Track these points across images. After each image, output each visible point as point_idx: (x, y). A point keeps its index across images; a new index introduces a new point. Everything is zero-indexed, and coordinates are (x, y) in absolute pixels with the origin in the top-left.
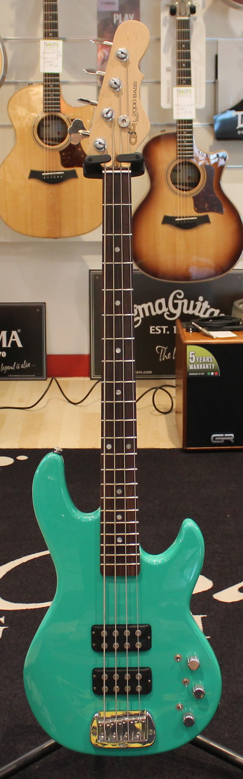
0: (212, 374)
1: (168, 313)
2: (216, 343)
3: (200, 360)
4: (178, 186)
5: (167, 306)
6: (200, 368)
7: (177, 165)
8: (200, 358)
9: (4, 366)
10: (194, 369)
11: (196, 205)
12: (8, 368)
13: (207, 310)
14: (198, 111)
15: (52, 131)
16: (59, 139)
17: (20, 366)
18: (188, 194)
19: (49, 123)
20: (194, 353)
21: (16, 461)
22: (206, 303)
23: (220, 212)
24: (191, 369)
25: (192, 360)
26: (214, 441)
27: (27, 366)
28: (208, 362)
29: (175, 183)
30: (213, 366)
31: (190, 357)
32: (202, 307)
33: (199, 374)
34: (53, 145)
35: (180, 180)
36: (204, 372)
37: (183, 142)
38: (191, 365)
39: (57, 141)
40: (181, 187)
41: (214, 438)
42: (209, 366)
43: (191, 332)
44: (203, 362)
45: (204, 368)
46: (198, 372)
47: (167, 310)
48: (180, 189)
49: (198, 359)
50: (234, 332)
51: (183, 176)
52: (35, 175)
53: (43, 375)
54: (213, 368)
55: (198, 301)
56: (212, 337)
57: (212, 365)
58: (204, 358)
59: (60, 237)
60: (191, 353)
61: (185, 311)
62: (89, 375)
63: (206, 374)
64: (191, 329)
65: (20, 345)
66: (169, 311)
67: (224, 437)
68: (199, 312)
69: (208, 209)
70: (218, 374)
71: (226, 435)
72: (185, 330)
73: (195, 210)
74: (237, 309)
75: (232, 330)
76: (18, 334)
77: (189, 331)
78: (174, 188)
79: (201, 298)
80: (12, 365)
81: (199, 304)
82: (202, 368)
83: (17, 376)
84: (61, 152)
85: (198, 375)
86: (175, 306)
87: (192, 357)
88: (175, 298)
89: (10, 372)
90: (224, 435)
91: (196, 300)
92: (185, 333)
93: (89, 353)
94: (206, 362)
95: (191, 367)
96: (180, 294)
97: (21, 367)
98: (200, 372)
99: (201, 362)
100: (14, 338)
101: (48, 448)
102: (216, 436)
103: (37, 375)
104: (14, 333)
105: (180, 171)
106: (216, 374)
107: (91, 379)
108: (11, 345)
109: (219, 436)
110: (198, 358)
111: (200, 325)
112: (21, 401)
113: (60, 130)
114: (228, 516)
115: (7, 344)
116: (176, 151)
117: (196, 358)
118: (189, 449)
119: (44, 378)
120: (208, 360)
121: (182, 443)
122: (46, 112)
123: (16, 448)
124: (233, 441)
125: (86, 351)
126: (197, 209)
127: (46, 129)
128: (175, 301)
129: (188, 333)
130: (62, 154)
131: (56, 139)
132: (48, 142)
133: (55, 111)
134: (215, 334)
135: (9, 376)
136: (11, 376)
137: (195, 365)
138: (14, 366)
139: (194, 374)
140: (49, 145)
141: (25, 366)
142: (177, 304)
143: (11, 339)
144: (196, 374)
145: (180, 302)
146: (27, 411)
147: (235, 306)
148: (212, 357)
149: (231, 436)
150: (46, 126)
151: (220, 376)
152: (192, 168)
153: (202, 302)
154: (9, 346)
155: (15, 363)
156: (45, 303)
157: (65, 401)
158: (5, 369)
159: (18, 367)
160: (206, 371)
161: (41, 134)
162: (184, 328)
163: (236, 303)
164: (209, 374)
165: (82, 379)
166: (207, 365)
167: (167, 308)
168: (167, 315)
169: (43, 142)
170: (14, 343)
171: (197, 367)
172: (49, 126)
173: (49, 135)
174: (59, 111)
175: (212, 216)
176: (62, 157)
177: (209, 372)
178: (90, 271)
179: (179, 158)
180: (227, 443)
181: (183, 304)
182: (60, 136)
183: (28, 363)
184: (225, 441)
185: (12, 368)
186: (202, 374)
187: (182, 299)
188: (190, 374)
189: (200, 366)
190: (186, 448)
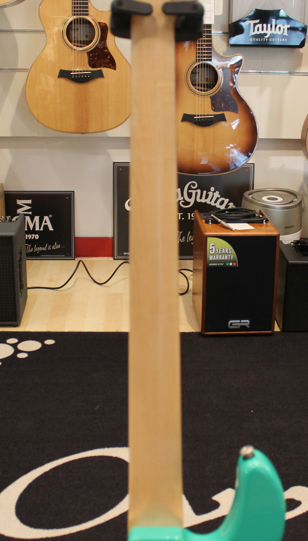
0: (231, 264)
1: (183, 201)
2: (234, 236)
3: (220, 251)
4: (197, 87)
5: (182, 195)
6: (220, 259)
7: (196, 67)
8: (220, 249)
9: (37, 247)
10: (214, 259)
11: (213, 105)
12: (40, 249)
13: (218, 199)
14: (216, 17)
15: (80, 33)
16: (86, 41)
17: (51, 247)
18: (206, 94)
19: (77, 27)
20: (214, 244)
21: (44, 345)
22: (217, 192)
23: (235, 111)
24: (211, 260)
25: (212, 251)
26: (231, 327)
27: (57, 248)
28: (227, 253)
29: (194, 85)
30: (232, 257)
31: (211, 249)
32: (213, 196)
33: (219, 264)
34: (81, 47)
35: (198, 82)
36: (223, 263)
37: (202, 45)
38: (211, 256)
39: (85, 43)
40: (200, 88)
41: (231, 324)
42: (228, 256)
43: (210, 223)
44: (223, 253)
45: (223, 258)
46: (217, 263)
47: (182, 198)
48: (198, 90)
49: (217, 251)
50: (250, 224)
51: (202, 77)
52: (64, 74)
53: (72, 256)
54: (232, 259)
55: (210, 191)
56: (231, 230)
57: (230, 256)
58: (224, 249)
59: (87, 133)
60: (211, 245)
61: (198, 200)
62: (113, 256)
63: (225, 264)
64: (210, 221)
65: (51, 229)
66: (184, 200)
67: (240, 323)
68: (211, 201)
69: (224, 109)
70: (236, 264)
71: (242, 321)
72: (204, 221)
73: (212, 109)
74: (247, 199)
75: (248, 222)
76: (50, 219)
77: (208, 222)
78: (194, 88)
79: (212, 189)
80: (44, 246)
81: (210, 194)
82: (221, 259)
83: (49, 256)
84: (89, 53)
85: (217, 266)
86: (190, 195)
87: (212, 249)
88: (190, 188)
89: (42, 252)
90: (240, 321)
91: (209, 190)
92: (205, 225)
93: (113, 236)
94: (225, 253)
95: (211, 258)
96: (194, 185)
97: (53, 248)
98: (220, 263)
99: (221, 253)
100: (46, 222)
101: (74, 331)
102: (233, 322)
103: (66, 256)
104: (46, 218)
105: (198, 73)
106: (235, 264)
107: (114, 259)
108: (43, 228)
109: (236, 322)
110: (217, 249)
111: (218, 217)
112: (51, 280)
113: (88, 34)
114: (252, 411)
115: (40, 228)
116: (196, 53)
117: (215, 250)
118: (206, 334)
119: (73, 258)
120: (227, 251)
121: (201, 328)
122: (75, 15)
123: (44, 331)
124: (248, 327)
125: (109, 234)
126: (214, 108)
127: (75, 32)
128: (190, 191)
129: (208, 224)
130: (90, 55)
131: (84, 41)
132: (76, 44)
133: (83, 15)
134: (233, 226)
135: (41, 256)
136: (43, 256)
137: (214, 256)
138: (46, 247)
139: (214, 264)
140: (78, 46)
141: (56, 247)
142: (192, 193)
143: (43, 224)
144: (216, 264)
145: (194, 192)
146: (56, 291)
147: (245, 197)
148: (231, 248)
149: (246, 322)
150: (75, 30)
151: (238, 266)
152: (210, 70)
153: (214, 192)
154: (42, 229)
155: (47, 244)
156: (74, 192)
157: (91, 281)
158: (38, 250)
159: (49, 249)
160: (225, 261)
161: (70, 37)
162: (202, 219)
163: (246, 194)
164: (227, 264)
165: (106, 258)
166: (226, 256)
167: (182, 197)
168: (182, 203)
169: (72, 44)
170: (46, 227)
171: (217, 258)
172: (77, 29)
173: (77, 38)
174: (87, 15)
175: (227, 114)
176: (89, 57)
177: (228, 262)
178: (114, 163)
179: (199, 60)
180: (243, 328)
181: (196, 193)
182: (88, 39)
183: (58, 245)
184: (241, 326)
185: (44, 249)
186: (222, 264)
187: (196, 189)
188: (210, 264)
189: (220, 257)
190: (204, 333)
